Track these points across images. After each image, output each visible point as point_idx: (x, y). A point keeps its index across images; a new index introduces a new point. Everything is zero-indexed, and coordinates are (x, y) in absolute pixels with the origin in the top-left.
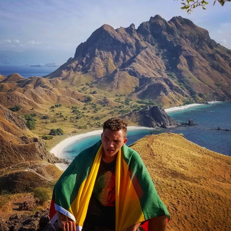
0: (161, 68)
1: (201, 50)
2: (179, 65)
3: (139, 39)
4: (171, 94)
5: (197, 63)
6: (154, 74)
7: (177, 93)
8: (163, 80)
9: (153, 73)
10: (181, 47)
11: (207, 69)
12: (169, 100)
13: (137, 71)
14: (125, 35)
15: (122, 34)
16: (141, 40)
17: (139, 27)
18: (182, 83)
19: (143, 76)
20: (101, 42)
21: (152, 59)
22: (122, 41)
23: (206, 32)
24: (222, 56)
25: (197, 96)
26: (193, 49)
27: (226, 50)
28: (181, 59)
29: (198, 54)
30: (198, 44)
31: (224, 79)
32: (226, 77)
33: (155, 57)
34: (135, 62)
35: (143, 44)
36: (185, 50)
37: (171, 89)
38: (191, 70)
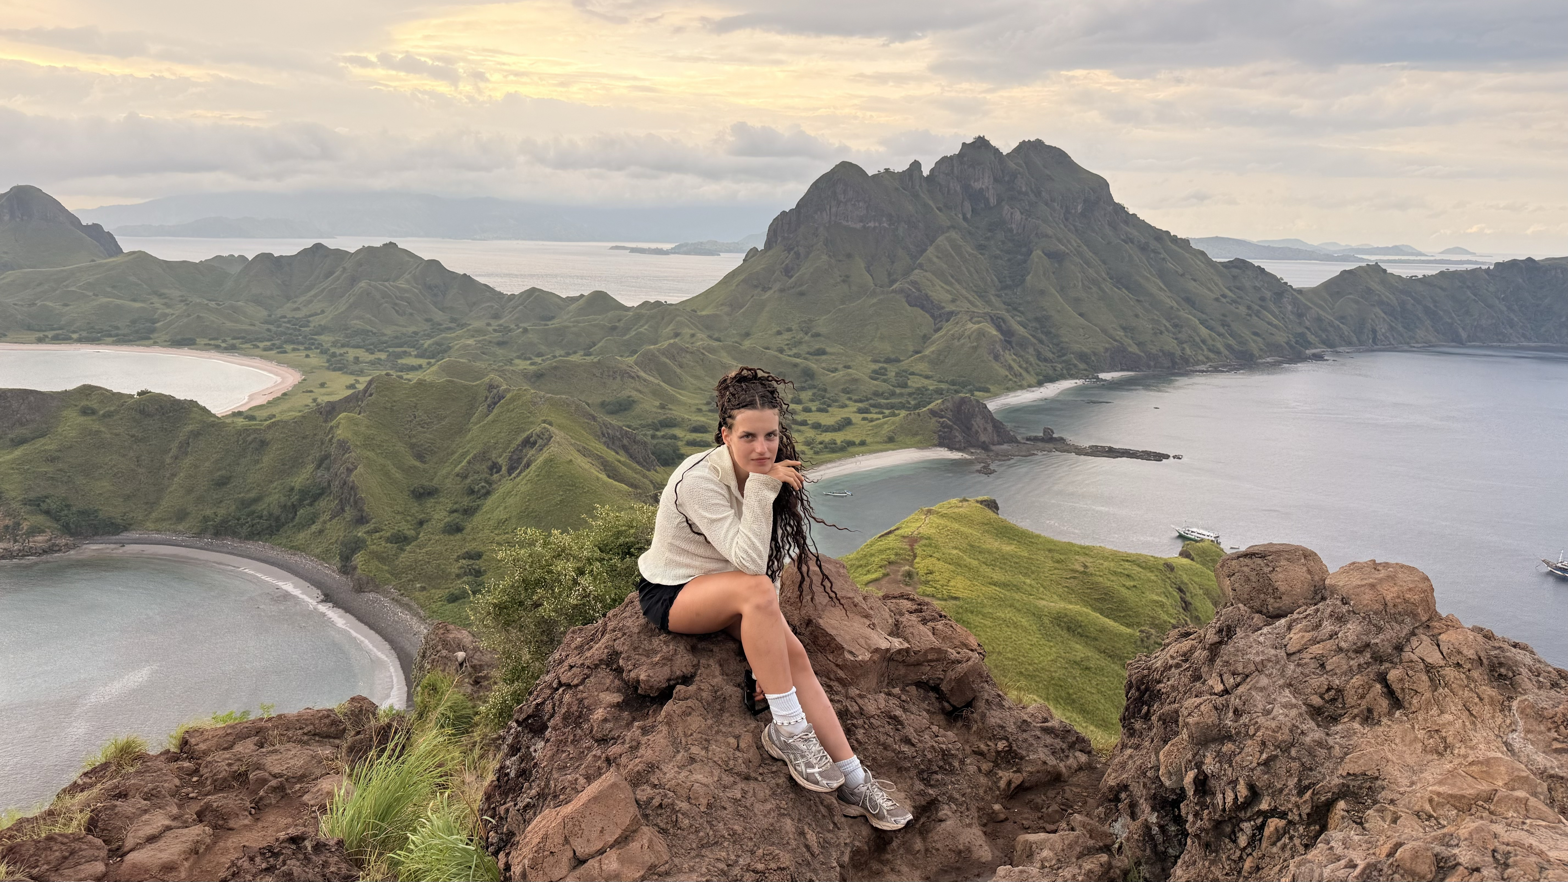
2: (1031, 277)
3: (932, 205)
5: (1076, 270)
6: (970, 302)
7: (1023, 352)
8: (989, 320)
9: (967, 298)
10: (1038, 226)
11: (1100, 288)
12: (1004, 372)
13: (926, 295)
14: (898, 192)
15: (890, 191)
16: (938, 208)
17: (932, 171)
18: (1038, 326)
19: (941, 307)
20: (834, 210)
21: (965, 261)
22: (889, 209)
23: (1103, 185)
24: (1141, 249)
25: (1073, 357)
26: (1069, 230)
27: (1150, 231)
28: (1037, 259)
30: (1082, 215)
31: (1140, 312)
32: (1147, 306)
34: (922, 268)
35: (943, 218)
36: (1047, 236)
38: (1062, 290)
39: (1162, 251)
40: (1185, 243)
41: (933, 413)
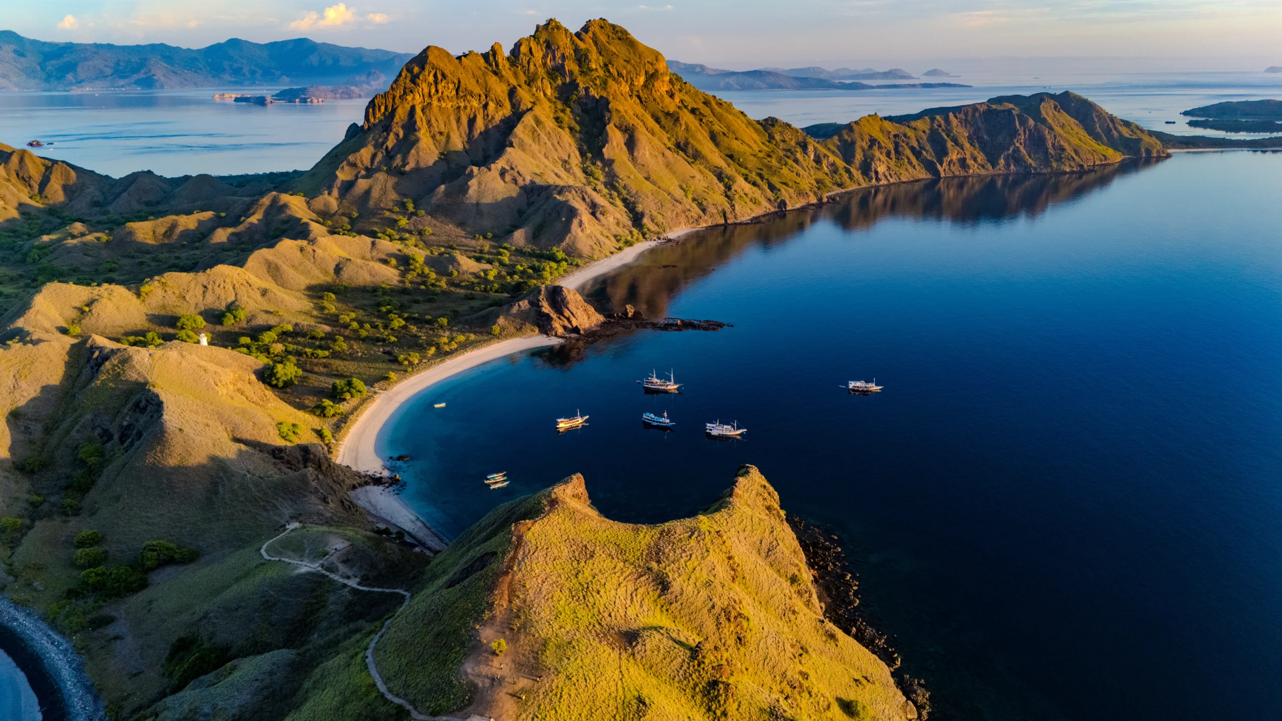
1: (651, 104)
3: (515, 84)
4: (593, 227)
5: (642, 139)
6: (556, 174)
7: (604, 221)
8: (575, 194)
9: (554, 172)
10: (608, 103)
12: (589, 241)
13: (518, 171)
14: (484, 72)
15: (476, 71)
16: (521, 87)
17: (512, 51)
18: (615, 195)
19: (532, 182)
28: (610, 132)
29: (647, 115)
30: (644, 87)
31: (698, 176)
32: (701, 168)
33: (553, 130)
35: (526, 96)
37: (593, 214)
38: (634, 159)
39: (711, 115)
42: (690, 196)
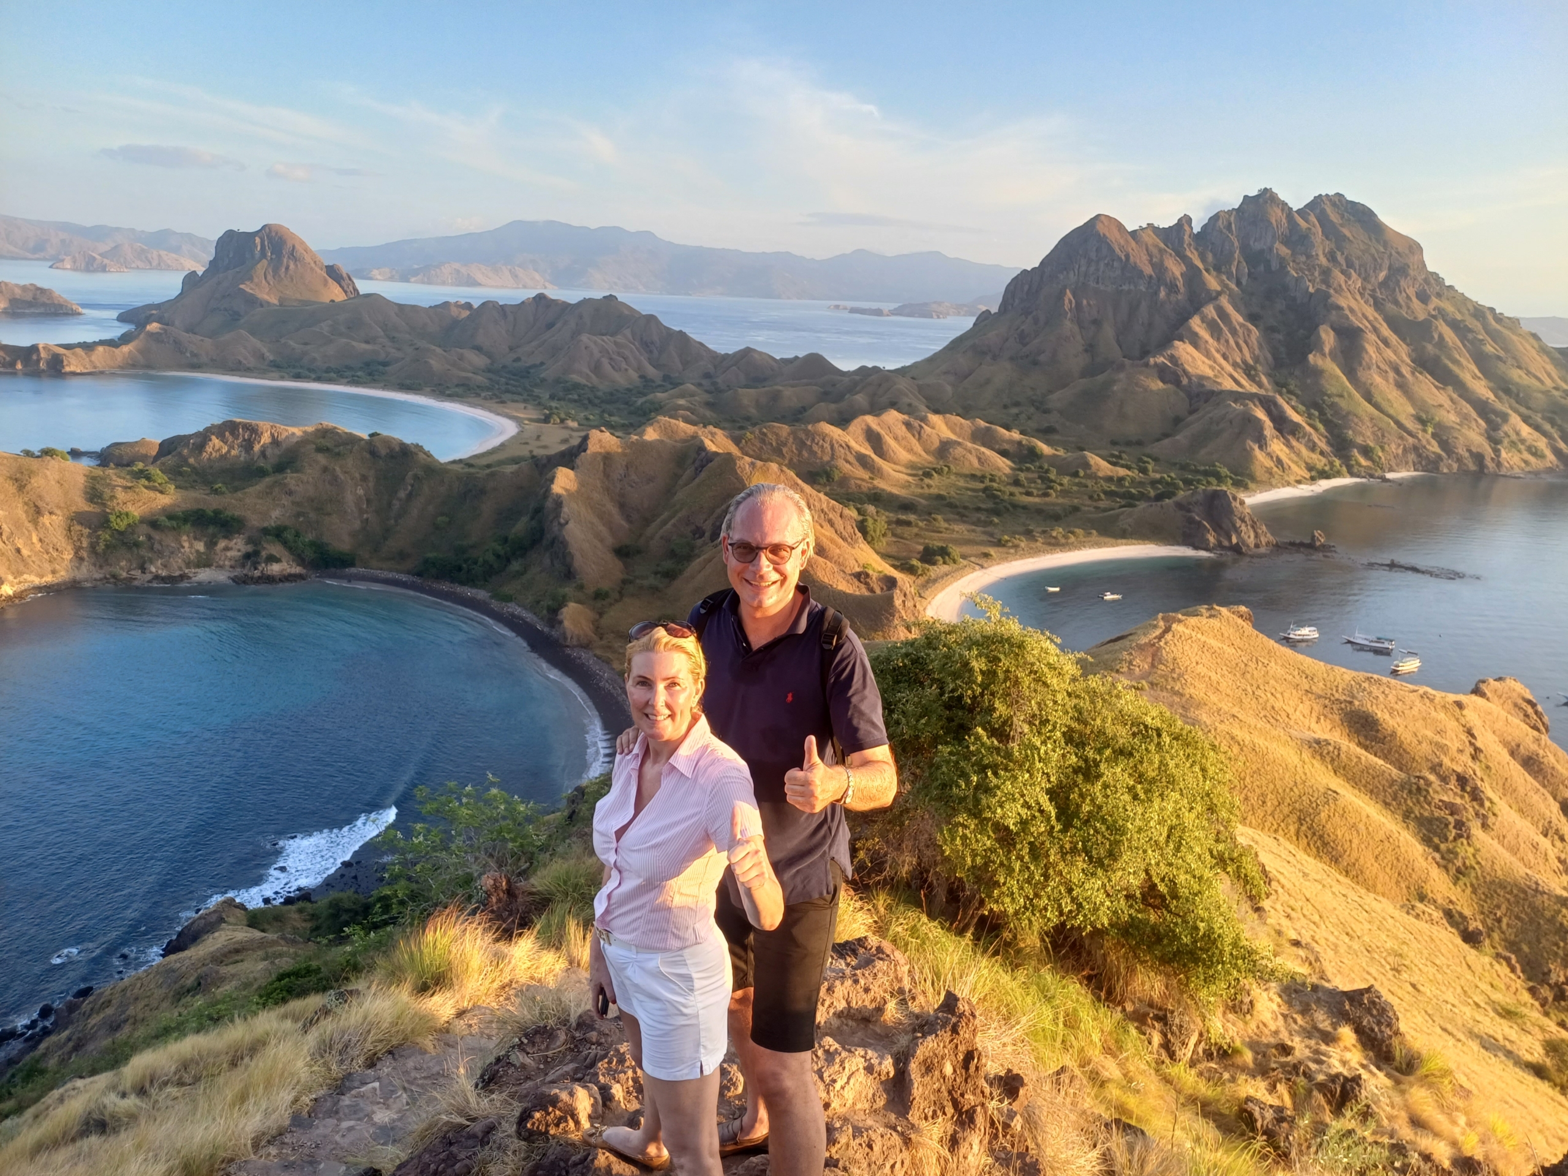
0: (1256, 360)
1: (1390, 307)
2: (1315, 356)
3: (1201, 266)
4: (1277, 447)
5: (1371, 350)
6: (1235, 381)
7: (1294, 443)
8: (1257, 403)
9: (1232, 377)
10: (1327, 296)
11: (1397, 371)
12: (1269, 463)
13: (1184, 371)
14: (1161, 251)
15: (1151, 248)
16: (1207, 270)
17: (1205, 227)
18: (1316, 413)
19: (1199, 384)
20: (1083, 269)
21: (1234, 332)
22: (1148, 270)
23: (1414, 248)
24: (1455, 325)
25: (1355, 452)
26: (1366, 302)
27: (1471, 308)
28: (1323, 335)
29: (1380, 319)
30: (1384, 284)
31: (1447, 403)
32: (1455, 396)
33: (1241, 325)
34: (1181, 339)
35: (1212, 283)
36: (1339, 308)
37: (1280, 431)
38: (1351, 373)
39: (1483, 331)
40: (1513, 323)
41: (1180, 506)
42: (1430, 430)
